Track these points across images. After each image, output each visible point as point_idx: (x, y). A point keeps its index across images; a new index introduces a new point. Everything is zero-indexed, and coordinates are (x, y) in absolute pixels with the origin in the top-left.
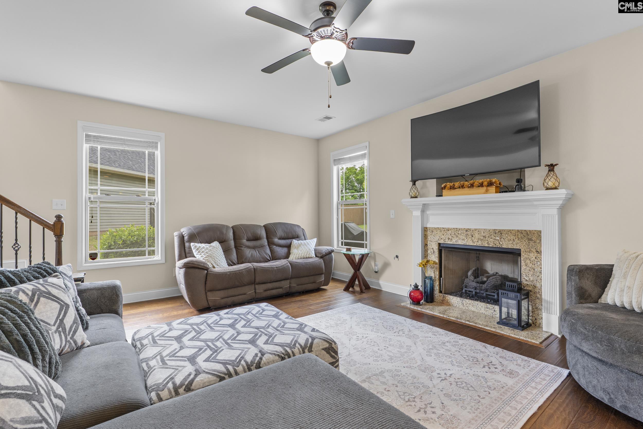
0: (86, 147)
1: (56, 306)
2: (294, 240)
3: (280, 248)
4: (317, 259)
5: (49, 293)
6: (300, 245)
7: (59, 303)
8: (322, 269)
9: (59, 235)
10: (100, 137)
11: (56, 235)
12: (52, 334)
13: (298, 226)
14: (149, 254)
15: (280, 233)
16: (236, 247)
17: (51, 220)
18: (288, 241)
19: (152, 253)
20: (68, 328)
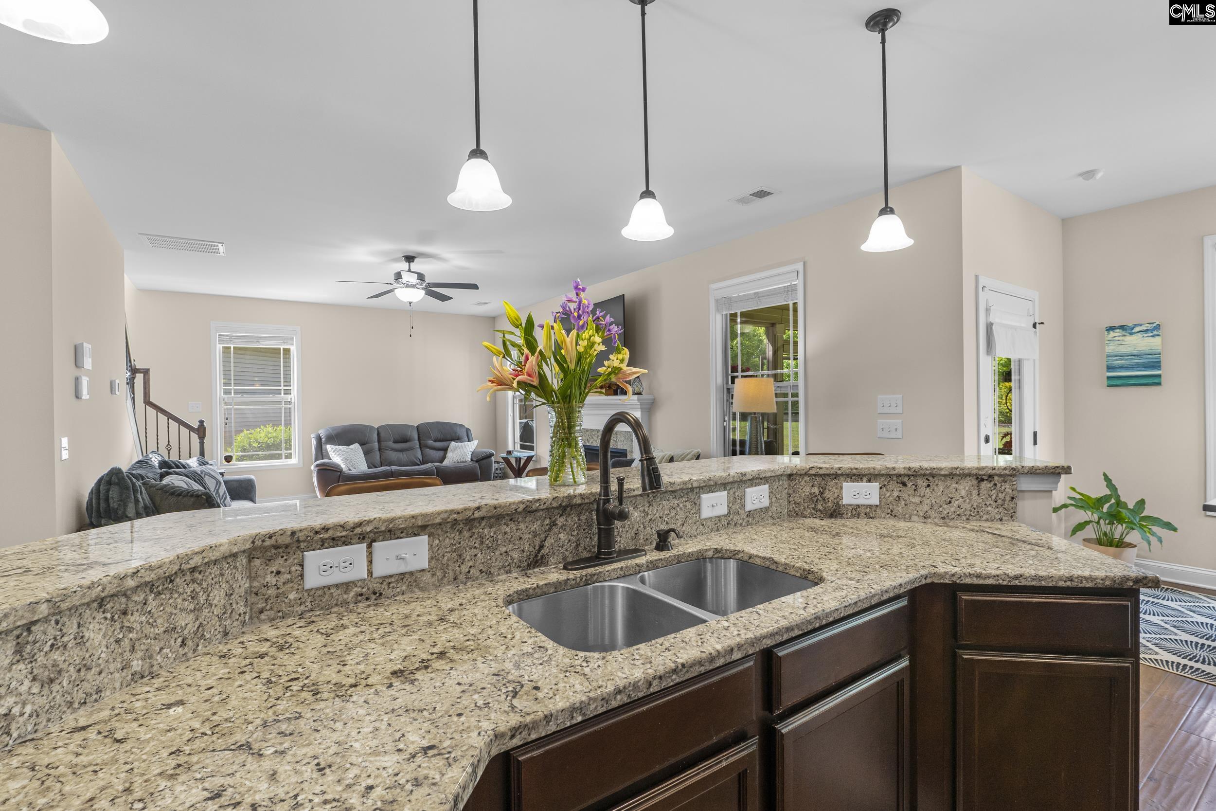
0: (219, 347)
2: (453, 442)
3: (435, 452)
4: (472, 463)
6: (456, 448)
8: (478, 476)
9: (202, 438)
10: (233, 336)
11: (200, 438)
13: (462, 426)
14: (286, 457)
15: (435, 434)
16: (380, 450)
17: (196, 425)
18: (445, 444)
19: (289, 456)
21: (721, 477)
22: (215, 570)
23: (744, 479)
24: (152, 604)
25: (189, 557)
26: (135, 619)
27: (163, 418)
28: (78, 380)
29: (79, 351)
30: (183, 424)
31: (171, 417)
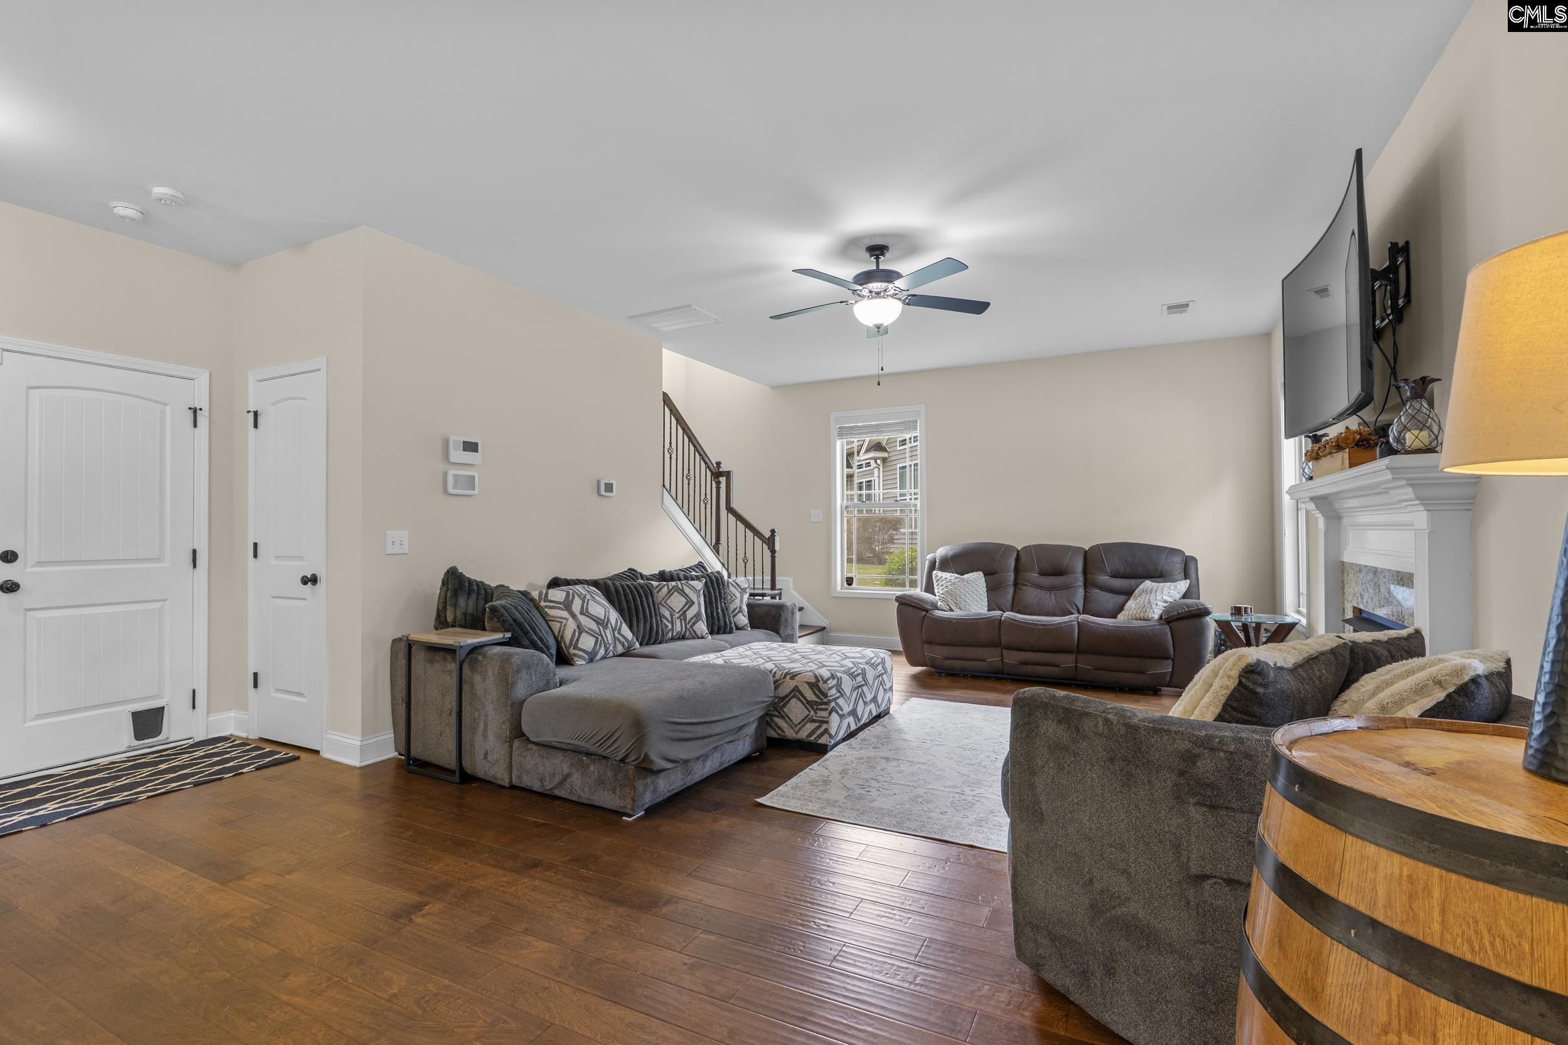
0: (840, 443)
1: (684, 600)
2: (1144, 581)
3: (1108, 594)
4: (1160, 624)
5: (683, 590)
6: (1148, 592)
7: (686, 599)
9: (773, 551)
10: (854, 427)
11: (770, 550)
12: (675, 618)
14: (911, 585)
15: (1114, 562)
16: (1015, 584)
17: (767, 535)
18: (1133, 583)
20: (688, 618)
27: (741, 526)
28: (445, 474)
29: (446, 443)
30: (756, 533)
31: (748, 525)
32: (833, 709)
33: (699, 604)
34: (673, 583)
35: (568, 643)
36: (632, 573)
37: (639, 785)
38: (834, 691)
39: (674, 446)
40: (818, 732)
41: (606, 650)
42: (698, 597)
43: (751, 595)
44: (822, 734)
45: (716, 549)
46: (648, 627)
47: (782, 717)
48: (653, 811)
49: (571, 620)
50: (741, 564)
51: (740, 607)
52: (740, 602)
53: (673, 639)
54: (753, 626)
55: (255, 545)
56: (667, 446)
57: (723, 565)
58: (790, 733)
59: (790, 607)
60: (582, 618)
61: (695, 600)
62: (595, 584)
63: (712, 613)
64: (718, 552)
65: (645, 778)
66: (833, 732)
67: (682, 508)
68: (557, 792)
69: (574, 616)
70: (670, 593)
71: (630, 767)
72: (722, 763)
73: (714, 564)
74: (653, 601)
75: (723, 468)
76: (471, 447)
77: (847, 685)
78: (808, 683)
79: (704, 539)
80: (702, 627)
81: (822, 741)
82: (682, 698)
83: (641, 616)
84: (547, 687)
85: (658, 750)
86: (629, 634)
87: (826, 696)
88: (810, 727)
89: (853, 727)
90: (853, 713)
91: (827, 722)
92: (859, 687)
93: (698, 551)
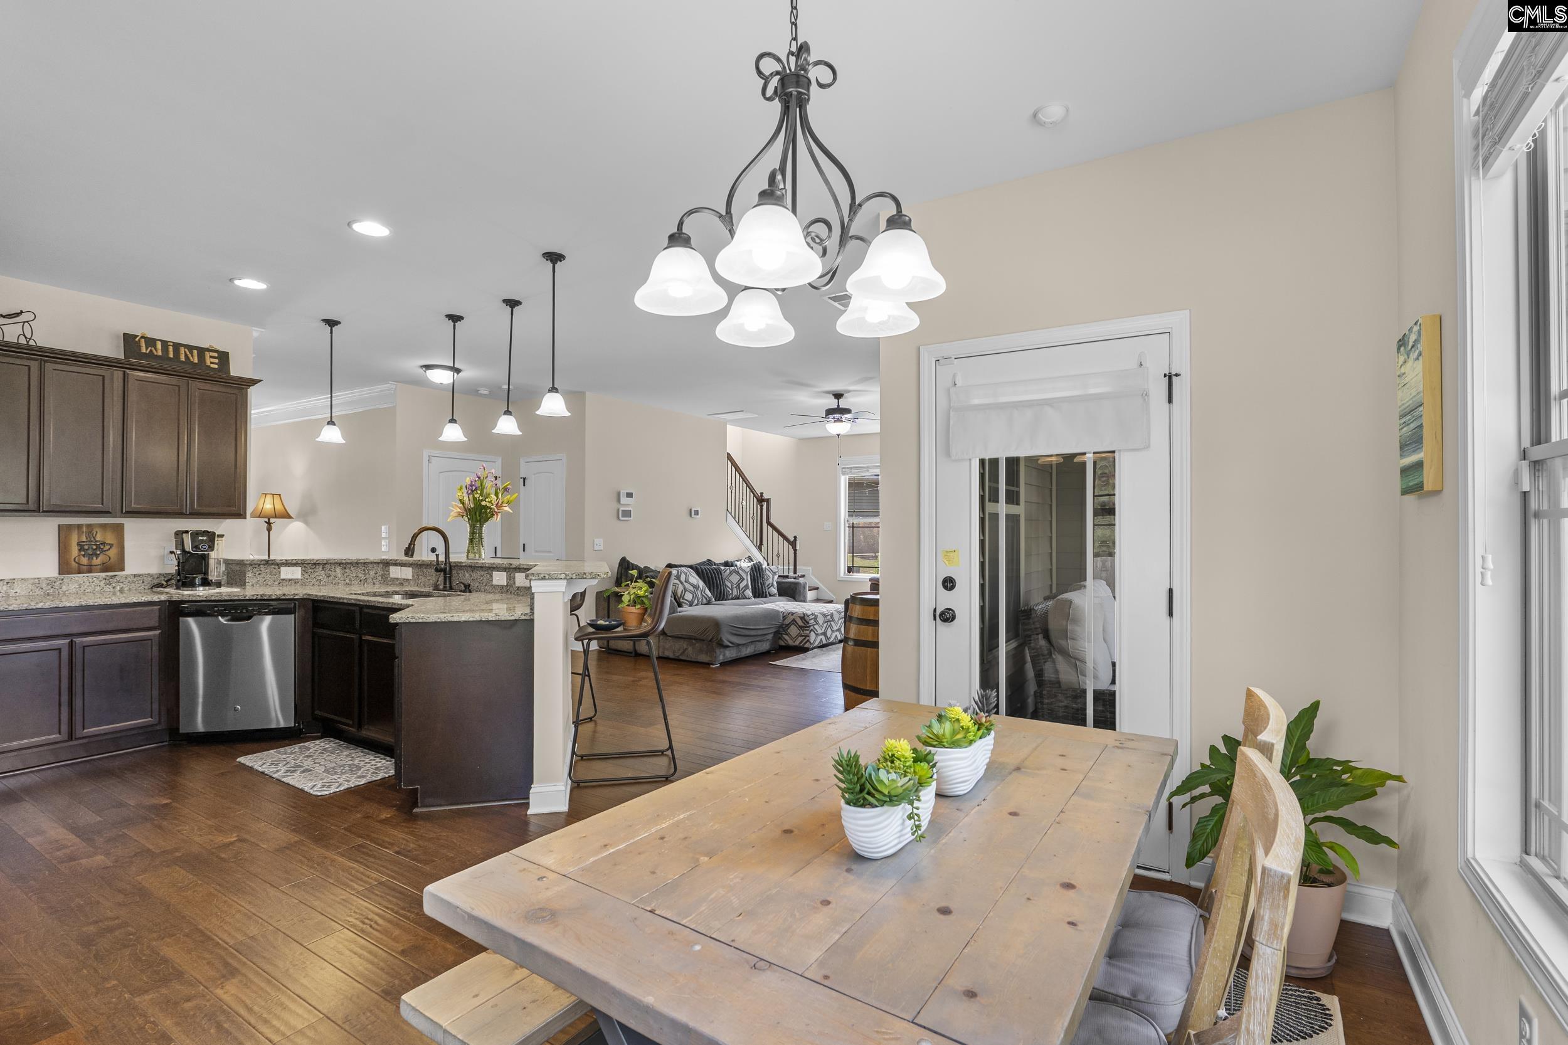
5: (738, 572)
7: (740, 577)
12: (734, 588)
21: (499, 563)
22: (371, 566)
23: (511, 567)
24: (352, 569)
25: (360, 560)
26: (347, 570)
27: (776, 534)
28: (618, 510)
29: (619, 494)
30: (785, 538)
31: (780, 533)
32: (812, 630)
33: (747, 580)
34: (733, 568)
35: (679, 596)
36: (709, 562)
37: (718, 651)
38: (812, 621)
39: (733, 485)
40: (805, 641)
41: (698, 601)
42: (747, 575)
43: (779, 576)
44: (806, 642)
45: (760, 548)
46: (719, 590)
47: (787, 634)
48: (723, 664)
49: (680, 585)
50: (775, 558)
51: (772, 583)
52: (772, 580)
53: (732, 599)
54: (780, 595)
55: (524, 545)
56: (729, 485)
57: (764, 558)
58: (791, 643)
59: (802, 584)
60: (685, 584)
61: (745, 578)
62: (691, 567)
63: (755, 585)
64: (761, 551)
65: (720, 649)
66: (812, 642)
67: (738, 523)
68: (681, 657)
69: (682, 583)
70: (731, 573)
71: (714, 643)
72: (755, 651)
73: (758, 557)
74: (722, 577)
75: (766, 496)
76: (629, 495)
77: (821, 620)
78: (800, 617)
79: (752, 542)
80: (749, 593)
81: (806, 646)
82: (736, 617)
83: (715, 585)
84: (674, 613)
85: (726, 638)
86: (710, 594)
87: (808, 623)
88: (801, 639)
89: (824, 642)
90: (825, 634)
91: (809, 636)
92: (828, 622)
93: (748, 550)
